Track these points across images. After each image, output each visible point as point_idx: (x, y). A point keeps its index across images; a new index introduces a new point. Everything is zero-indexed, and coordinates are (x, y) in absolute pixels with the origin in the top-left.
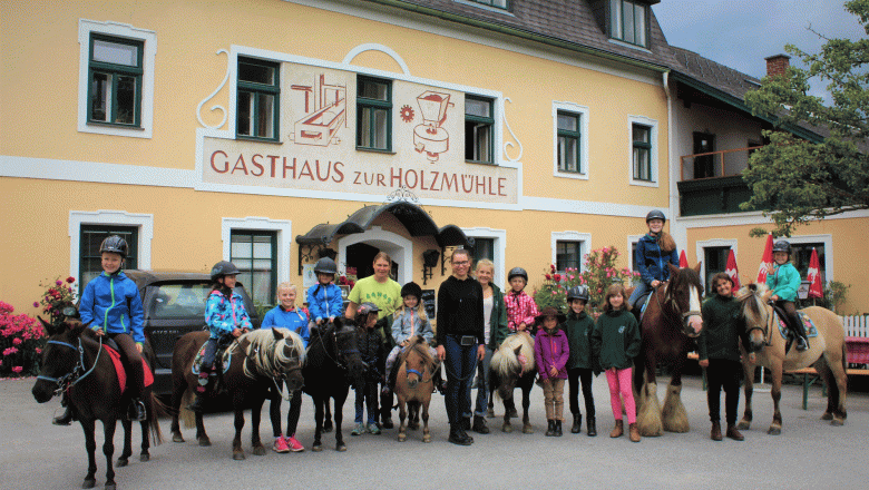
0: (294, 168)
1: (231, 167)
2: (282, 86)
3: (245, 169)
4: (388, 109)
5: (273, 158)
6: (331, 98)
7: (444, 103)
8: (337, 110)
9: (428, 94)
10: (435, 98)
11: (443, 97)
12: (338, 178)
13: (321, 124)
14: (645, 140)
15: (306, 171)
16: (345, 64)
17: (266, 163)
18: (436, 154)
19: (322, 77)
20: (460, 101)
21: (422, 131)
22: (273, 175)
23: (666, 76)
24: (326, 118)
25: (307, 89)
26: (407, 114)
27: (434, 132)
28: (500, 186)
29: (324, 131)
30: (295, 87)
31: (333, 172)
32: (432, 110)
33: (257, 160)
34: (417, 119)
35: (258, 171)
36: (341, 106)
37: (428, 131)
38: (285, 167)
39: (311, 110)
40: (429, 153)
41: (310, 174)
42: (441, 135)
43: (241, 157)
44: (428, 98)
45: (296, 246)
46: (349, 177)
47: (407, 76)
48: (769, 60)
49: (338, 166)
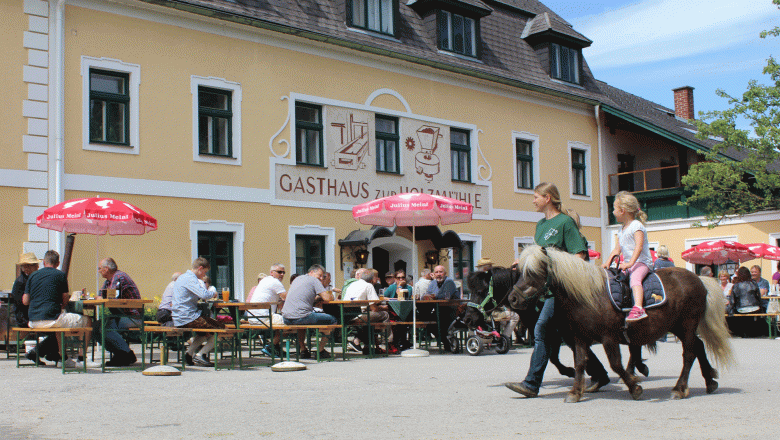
0: (335, 187)
1: (293, 187)
2: (324, 123)
3: (302, 188)
4: (396, 139)
5: (321, 180)
6: (358, 132)
7: (436, 134)
8: (363, 141)
9: (425, 128)
10: (429, 131)
11: (435, 130)
12: (365, 195)
13: (352, 153)
14: (581, 162)
15: (343, 190)
16: (367, 106)
17: (316, 183)
18: (431, 176)
19: (351, 116)
20: (446, 132)
21: (421, 157)
22: (321, 193)
23: (597, 108)
24: (355, 148)
25: (342, 126)
26: (410, 144)
27: (429, 158)
28: (477, 201)
29: (354, 158)
30: (334, 125)
31: (361, 191)
32: (426, 141)
33: (311, 181)
34: (417, 148)
35: (311, 190)
36: (365, 139)
37: (425, 157)
38: (329, 187)
39: (345, 142)
40: (426, 175)
41: (346, 192)
42: (434, 160)
43: (300, 179)
44: (425, 131)
45: (339, 248)
46: (373, 193)
47: (409, 114)
48: (676, 91)
49: (365, 186)
